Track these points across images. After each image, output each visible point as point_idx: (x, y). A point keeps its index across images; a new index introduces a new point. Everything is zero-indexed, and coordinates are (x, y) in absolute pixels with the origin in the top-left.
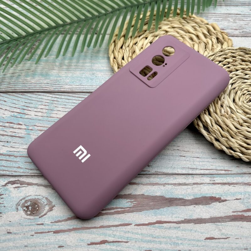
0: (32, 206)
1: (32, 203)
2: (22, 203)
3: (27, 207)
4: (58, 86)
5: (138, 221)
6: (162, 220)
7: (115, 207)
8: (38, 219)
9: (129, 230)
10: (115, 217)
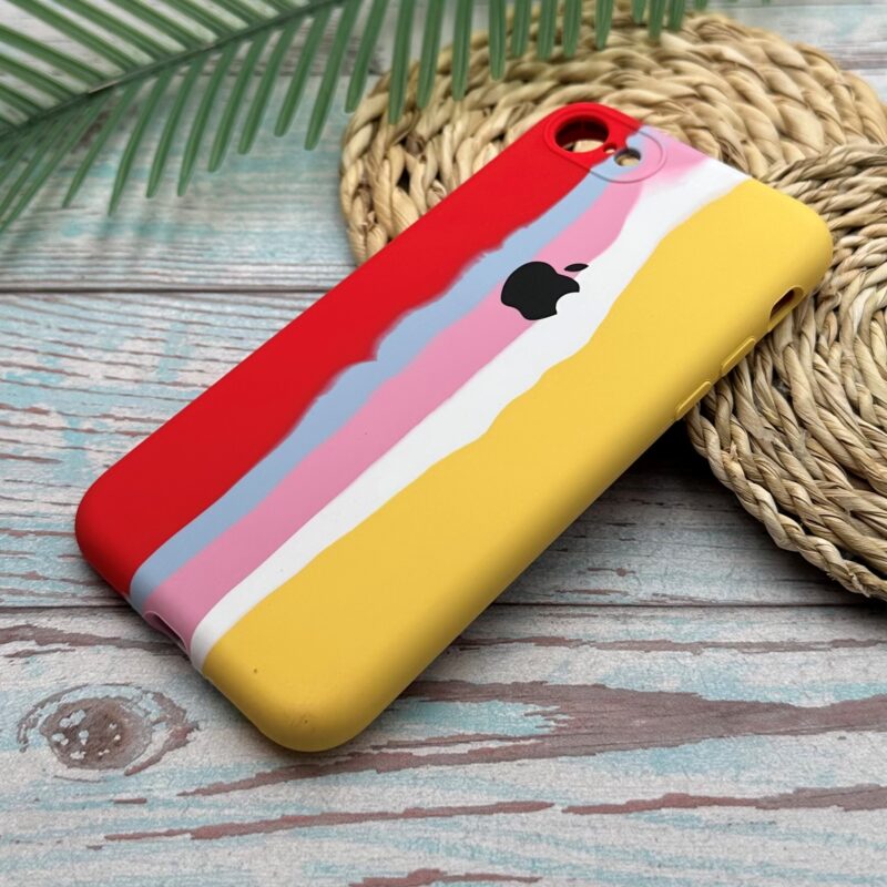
0: (93, 729)
1: (94, 718)
2: (45, 716)
3: (70, 733)
4: (208, 267)
5: (578, 795)
6: (692, 792)
7: (471, 732)
8: (123, 781)
9: (538, 829)
10: (473, 775)
